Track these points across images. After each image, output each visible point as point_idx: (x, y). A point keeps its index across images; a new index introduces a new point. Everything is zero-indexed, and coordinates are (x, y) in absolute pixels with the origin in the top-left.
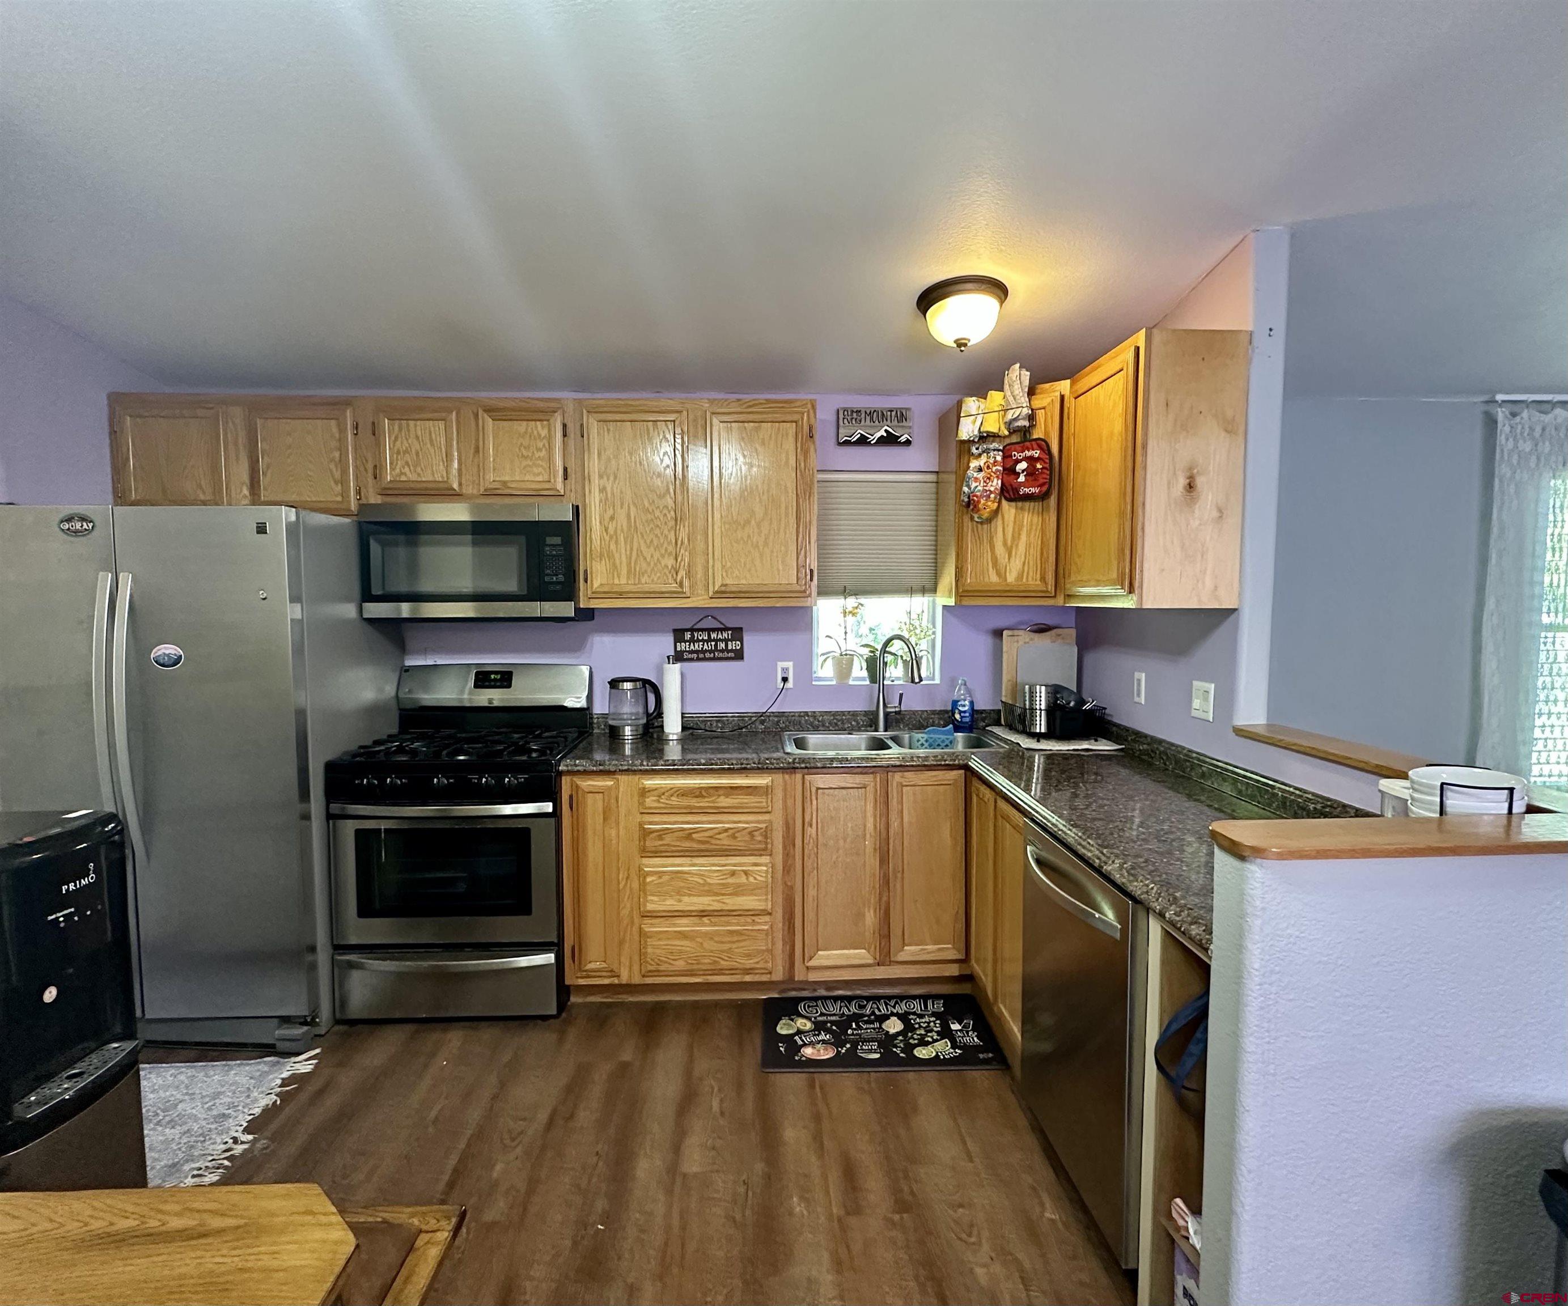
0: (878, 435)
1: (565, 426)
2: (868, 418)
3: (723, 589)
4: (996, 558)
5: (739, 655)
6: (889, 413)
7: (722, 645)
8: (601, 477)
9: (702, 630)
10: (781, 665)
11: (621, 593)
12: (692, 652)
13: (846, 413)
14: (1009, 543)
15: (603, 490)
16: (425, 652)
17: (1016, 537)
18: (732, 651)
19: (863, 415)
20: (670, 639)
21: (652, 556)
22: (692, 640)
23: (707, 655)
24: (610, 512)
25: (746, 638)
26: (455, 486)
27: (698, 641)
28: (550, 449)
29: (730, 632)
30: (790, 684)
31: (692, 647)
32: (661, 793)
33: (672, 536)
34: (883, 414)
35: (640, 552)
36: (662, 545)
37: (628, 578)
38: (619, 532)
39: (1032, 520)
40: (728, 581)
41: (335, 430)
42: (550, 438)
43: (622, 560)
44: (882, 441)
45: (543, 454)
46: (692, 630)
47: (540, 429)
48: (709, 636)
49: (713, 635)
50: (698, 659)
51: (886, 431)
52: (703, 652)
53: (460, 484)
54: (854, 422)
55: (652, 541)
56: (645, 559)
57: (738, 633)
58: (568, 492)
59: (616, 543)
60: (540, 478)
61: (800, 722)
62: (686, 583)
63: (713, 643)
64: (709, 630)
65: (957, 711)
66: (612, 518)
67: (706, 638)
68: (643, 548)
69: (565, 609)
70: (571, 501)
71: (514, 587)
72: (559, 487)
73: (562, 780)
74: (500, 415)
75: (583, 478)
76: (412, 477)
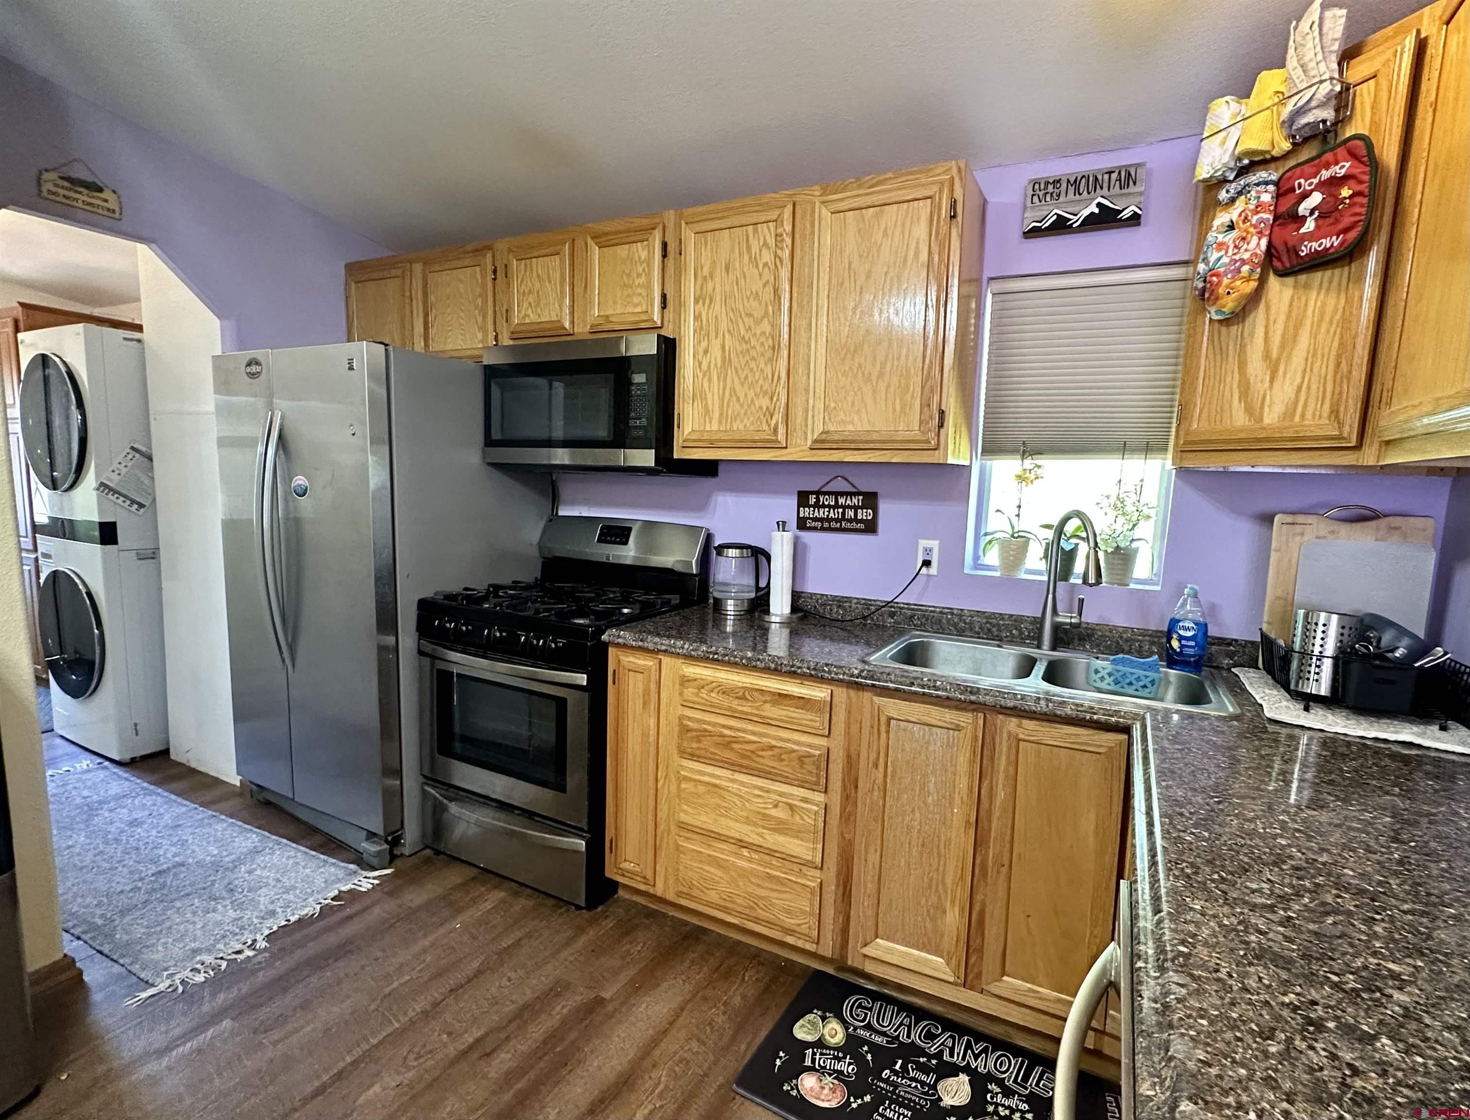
0: (1086, 213)
1: (665, 245)
2: (1071, 190)
3: (824, 437)
4: (1248, 383)
5: (871, 527)
6: (1106, 177)
7: (850, 514)
8: (696, 301)
9: (829, 493)
10: (923, 543)
11: (711, 442)
12: (815, 519)
13: (1037, 186)
14: (1275, 354)
15: (698, 317)
16: (573, 503)
17: (1289, 340)
18: (861, 521)
19: (1064, 185)
20: (794, 501)
21: (746, 395)
22: (817, 506)
23: (833, 524)
24: (704, 344)
25: (883, 506)
26: (567, 325)
27: (824, 506)
28: (649, 275)
29: (861, 498)
30: (933, 570)
31: (816, 514)
32: (701, 685)
33: (768, 370)
34: (1096, 179)
35: (733, 391)
36: (757, 382)
37: (720, 423)
38: (712, 366)
39: (1324, 304)
40: (831, 428)
41: (478, 275)
42: (649, 262)
43: (713, 399)
44: (1091, 222)
45: (642, 280)
46: (818, 493)
47: (639, 249)
48: (837, 501)
49: (841, 501)
50: (823, 529)
51: (1099, 205)
52: (829, 520)
53: (572, 322)
54: (1048, 198)
55: (746, 377)
56: (738, 400)
57: (871, 500)
58: (666, 323)
59: (710, 381)
60: (639, 309)
61: (940, 621)
62: (781, 430)
63: (840, 510)
64: (837, 494)
65: (1175, 636)
66: (706, 352)
67: (833, 503)
68: (738, 387)
69: (646, 458)
70: (668, 332)
71: (602, 432)
72: (657, 317)
73: (612, 651)
74: (605, 241)
75: (681, 305)
76: (533, 318)
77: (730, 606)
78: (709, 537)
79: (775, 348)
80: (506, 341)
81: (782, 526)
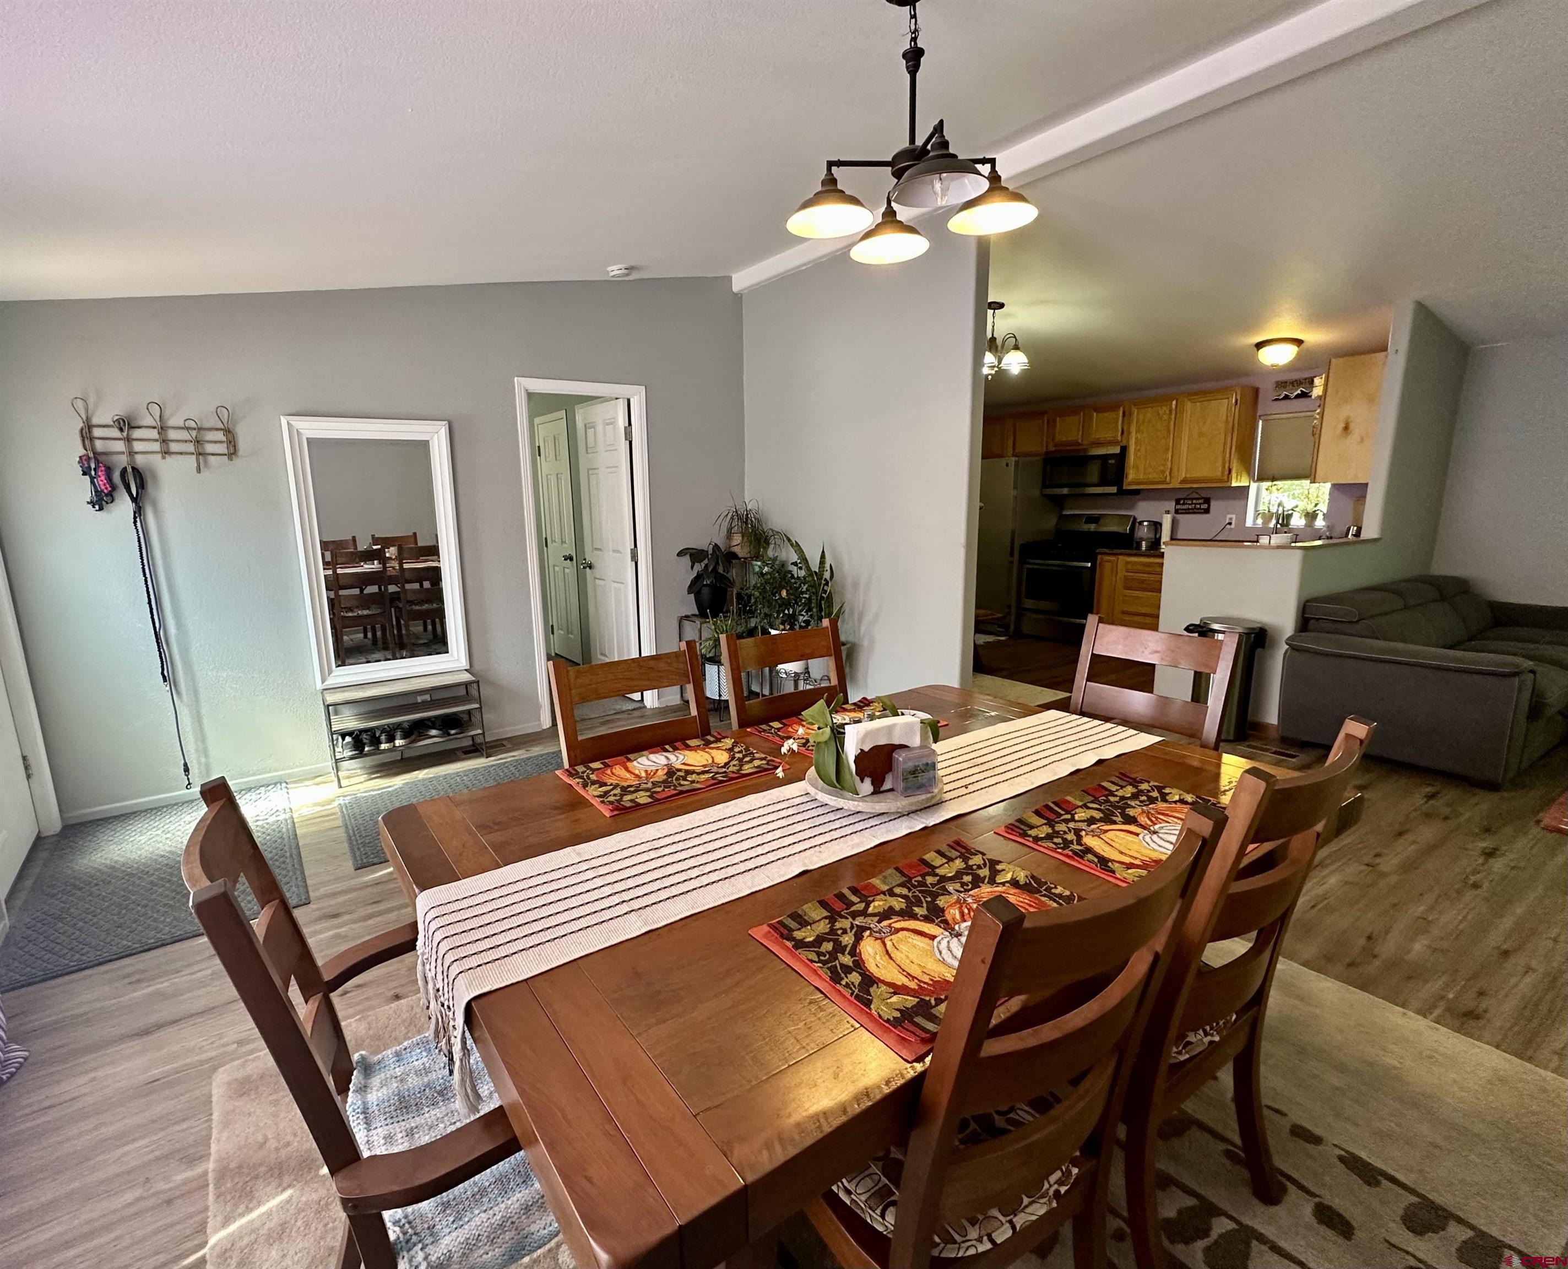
0: (1296, 393)
1: (1124, 413)
2: (1292, 385)
3: (1184, 479)
5: (1207, 511)
6: (1305, 381)
7: (1198, 506)
8: (1136, 433)
9: (1189, 499)
10: (1229, 516)
11: (1138, 483)
12: (1183, 509)
13: (1279, 384)
15: (1136, 439)
16: (1071, 509)
18: (1203, 509)
19: (1289, 383)
20: (1174, 503)
21: (1155, 466)
22: (1184, 504)
23: (1191, 511)
24: (1139, 448)
25: (1213, 503)
26: (1080, 441)
27: (1187, 504)
28: (1117, 423)
29: (1203, 500)
30: (1233, 526)
31: (1184, 507)
32: (1135, 563)
33: (1164, 457)
34: (1301, 382)
35: (1150, 463)
36: (1159, 461)
37: (1144, 476)
38: (1141, 456)
40: (1188, 476)
41: (1040, 422)
42: (1117, 418)
43: (1142, 468)
44: (1298, 396)
45: (1114, 425)
46: (1184, 499)
47: (1113, 414)
48: (1192, 502)
49: (1194, 501)
51: (1301, 392)
52: (1189, 509)
53: (1082, 440)
54: (1283, 388)
55: (1155, 459)
56: (1151, 467)
57: (1207, 501)
58: (1123, 440)
59: (1140, 461)
60: (1112, 435)
62: (1168, 478)
64: (1192, 499)
66: (1139, 451)
67: (1190, 503)
69: (1113, 490)
70: (1124, 443)
71: (1096, 480)
72: (1119, 439)
73: (1099, 557)
74: (1098, 410)
75: (1129, 433)
76: (1064, 439)
77: (1144, 543)
78: (1135, 519)
79: (1167, 449)
80: (1052, 448)
81: (1168, 512)
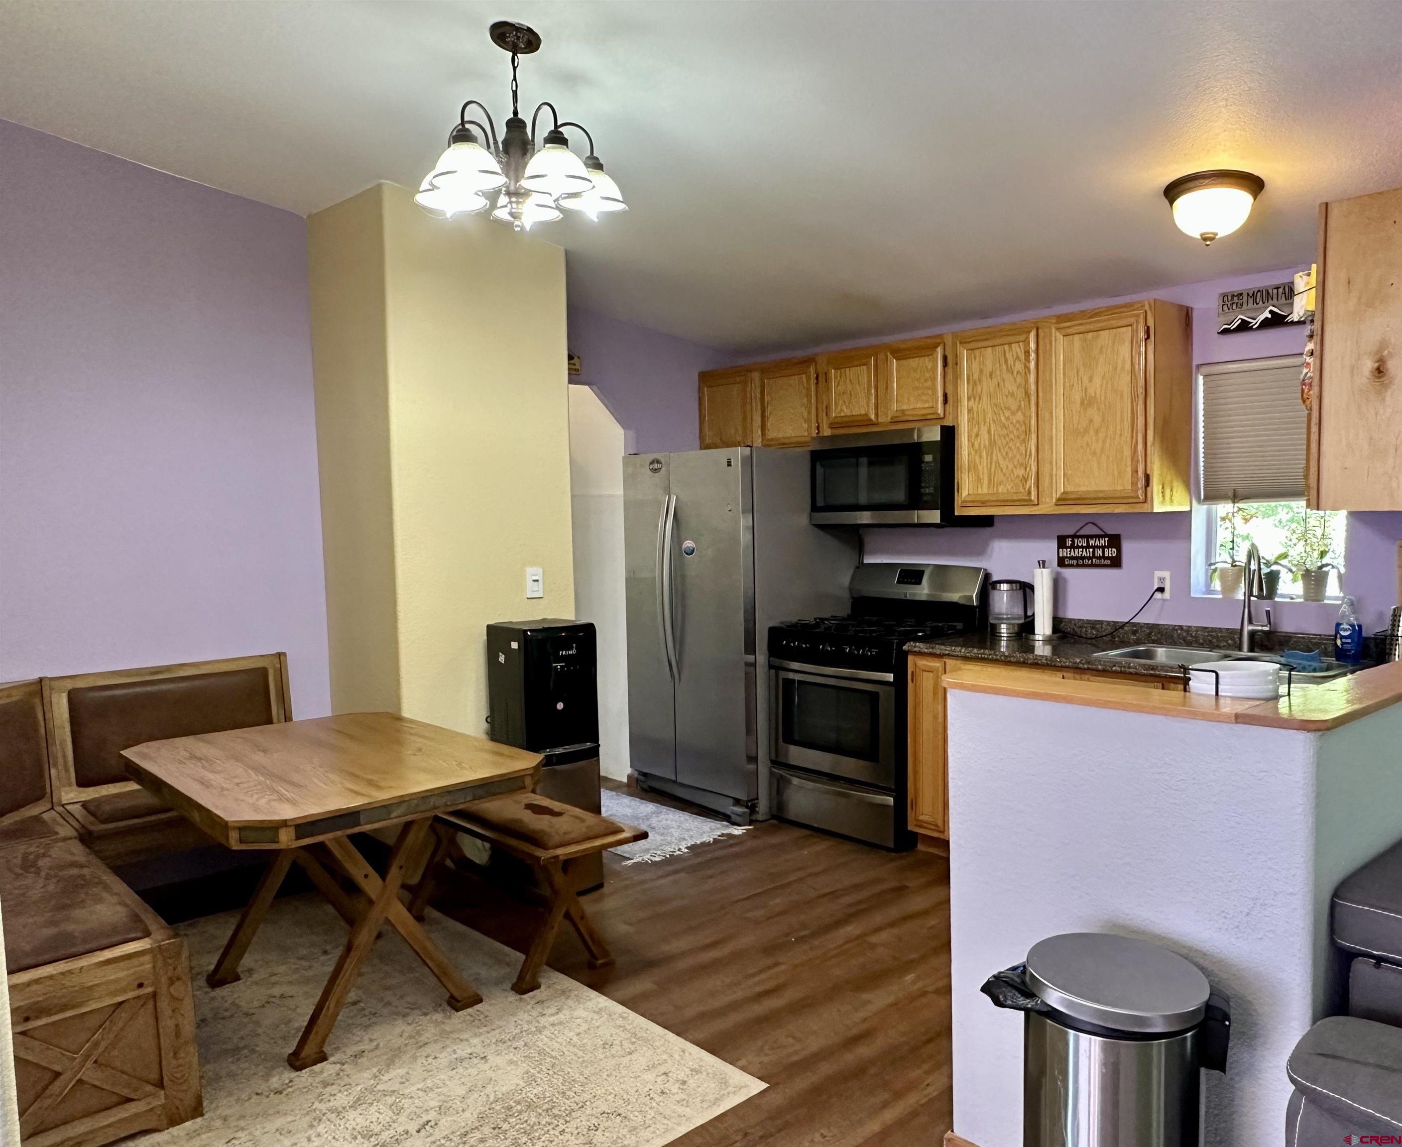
0: (1262, 317)
1: (945, 358)
2: (1251, 301)
3: (1064, 496)
5: (1116, 563)
6: (1275, 291)
7: (1099, 552)
8: (969, 399)
9: (1082, 537)
10: (1158, 574)
11: (983, 502)
12: (1072, 558)
13: (1226, 298)
15: (970, 411)
16: (878, 552)
18: (1108, 558)
19: (1245, 297)
20: (1054, 544)
21: (1007, 467)
22: (1073, 547)
23: (1086, 562)
24: (975, 430)
25: (1126, 546)
26: (873, 417)
27: (1078, 547)
28: (934, 379)
29: (1107, 539)
30: (1167, 595)
31: (1072, 553)
33: (1022, 449)
34: (1268, 293)
35: (998, 462)
36: (1015, 456)
37: (989, 487)
38: (982, 446)
40: (1069, 489)
41: (804, 379)
42: (934, 368)
43: (983, 471)
44: (1266, 324)
45: (929, 384)
46: (1073, 537)
47: (926, 362)
48: (1088, 542)
49: (1092, 542)
50: (1078, 566)
51: (1271, 312)
52: (1082, 558)
53: (877, 415)
54: (1234, 307)
55: (1007, 453)
56: (1002, 470)
57: (1115, 541)
58: (947, 414)
59: (980, 457)
60: (926, 405)
61: (1172, 636)
62: (1035, 492)
63: (1091, 550)
64: (1088, 537)
65: (1338, 636)
66: (977, 435)
67: (1085, 545)
68: (1001, 462)
69: (934, 516)
70: (948, 423)
71: (900, 496)
72: (940, 411)
73: (910, 659)
74: (901, 353)
75: (957, 401)
76: (847, 412)
77: (1004, 629)
78: (987, 576)
79: (1027, 432)
80: (827, 432)
81: (1043, 564)
